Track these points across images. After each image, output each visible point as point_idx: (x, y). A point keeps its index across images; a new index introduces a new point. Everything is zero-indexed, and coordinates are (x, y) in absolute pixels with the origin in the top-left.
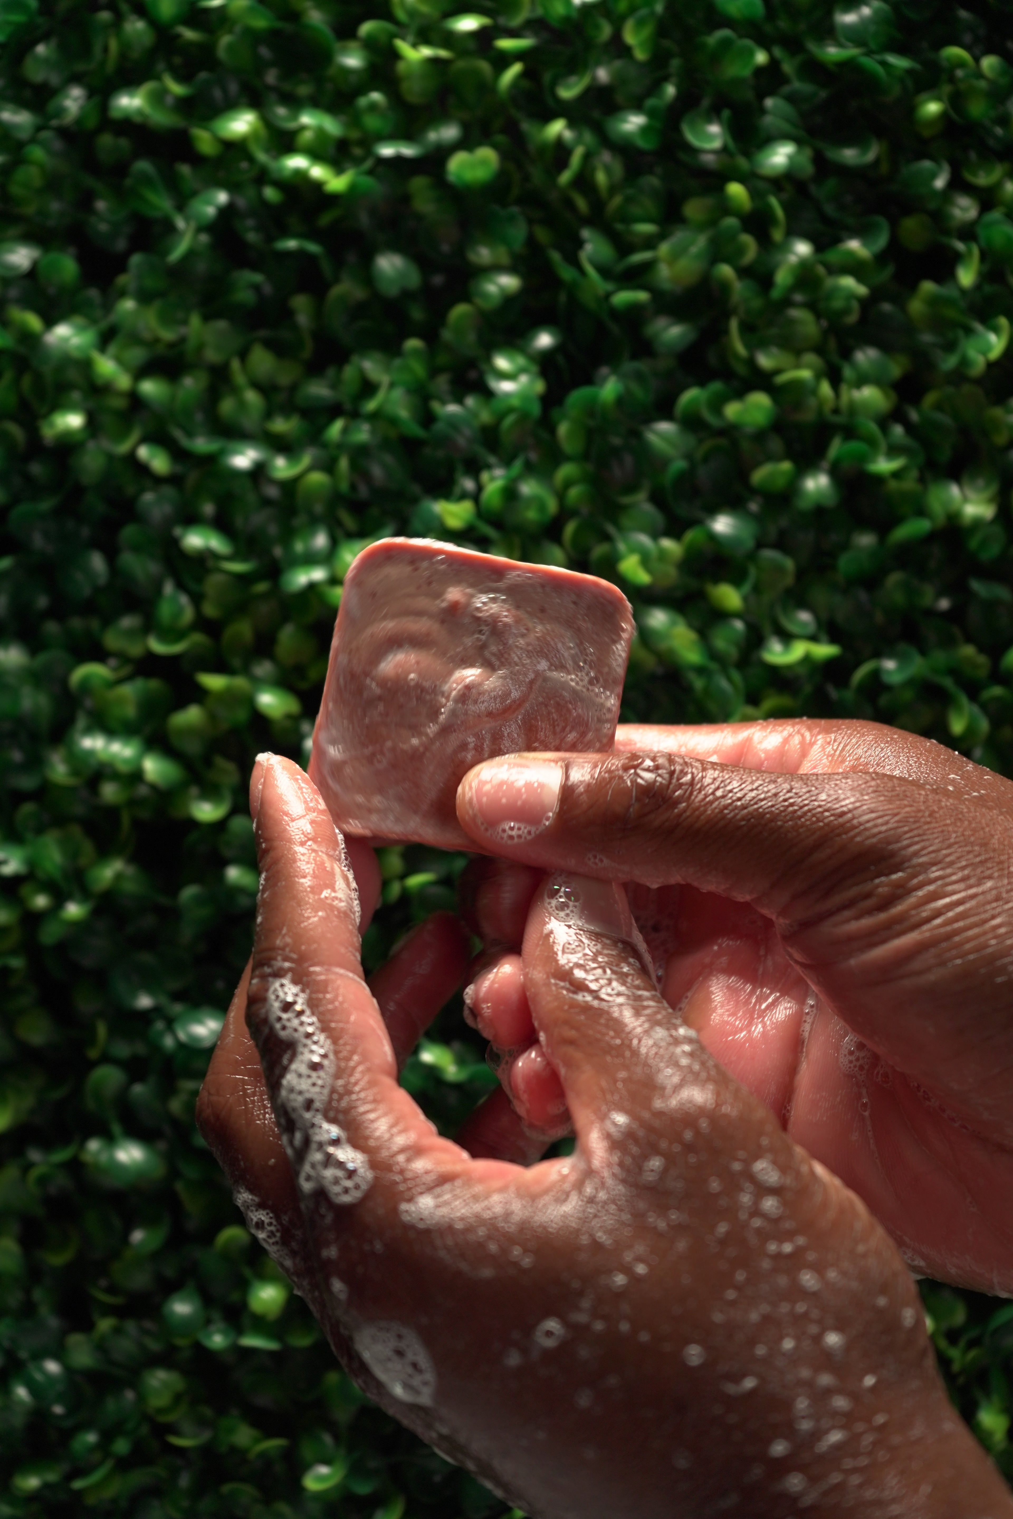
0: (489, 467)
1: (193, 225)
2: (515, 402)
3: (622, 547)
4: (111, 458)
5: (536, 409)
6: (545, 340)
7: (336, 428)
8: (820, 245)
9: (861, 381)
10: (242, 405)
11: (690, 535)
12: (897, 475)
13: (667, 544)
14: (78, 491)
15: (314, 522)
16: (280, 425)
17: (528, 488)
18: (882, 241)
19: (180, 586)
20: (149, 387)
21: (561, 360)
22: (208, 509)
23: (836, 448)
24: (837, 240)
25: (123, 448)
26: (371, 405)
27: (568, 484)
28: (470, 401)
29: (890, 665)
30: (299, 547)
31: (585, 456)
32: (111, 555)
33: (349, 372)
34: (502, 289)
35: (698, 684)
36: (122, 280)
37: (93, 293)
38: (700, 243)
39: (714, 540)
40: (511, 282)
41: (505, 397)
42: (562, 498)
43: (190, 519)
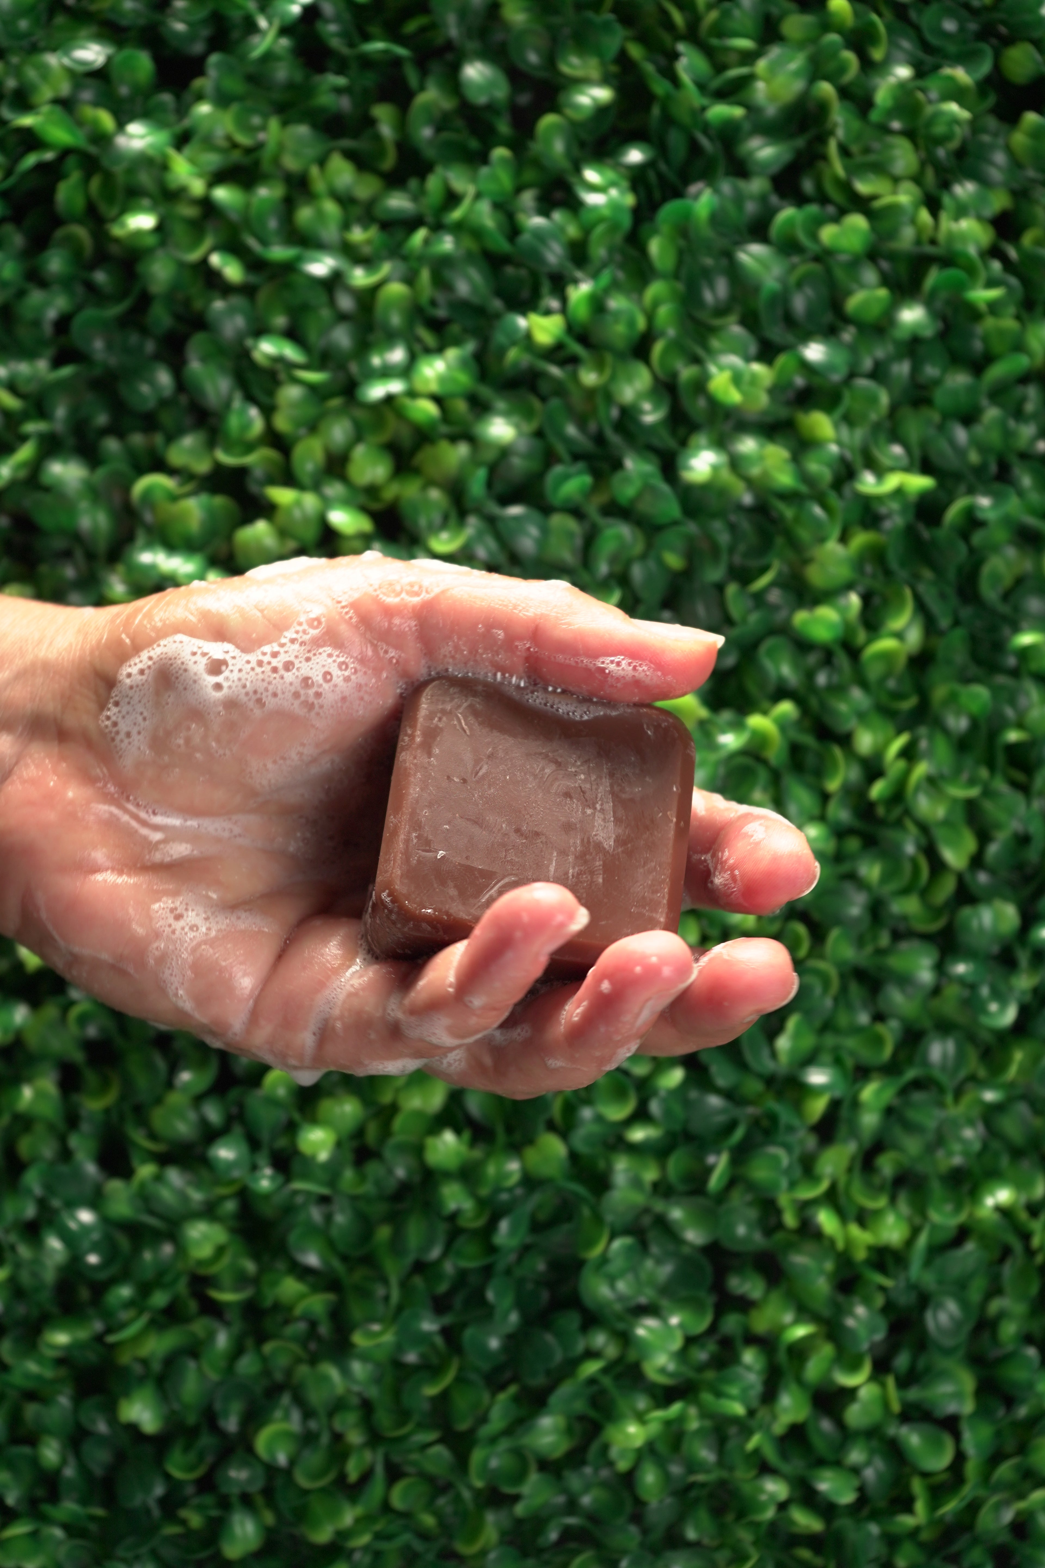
0: (576, 282)
1: (277, 23)
2: (606, 212)
3: (713, 369)
4: (182, 265)
5: (626, 222)
6: (635, 156)
7: (420, 236)
8: (921, 72)
9: (961, 211)
10: (321, 215)
11: (782, 360)
12: (994, 307)
13: (757, 368)
14: (145, 300)
15: (390, 338)
16: (357, 235)
17: (617, 303)
18: (985, 67)
19: (250, 398)
20: (222, 194)
21: (652, 176)
22: (280, 321)
23: (933, 277)
24: (937, 67)
25: (194, 256)
26: (457, 214)
27: (656, 304)
28: (558, 216)
29: (984, 502)
30: (376, 361)
31: (676, 275)
32: (178, 367)
33: (433, 183)
34: (594, 99)
35: (788, 512)
36: (198, 83)
37: (167, 98)
38: (797, 62)
39: (806, 366)
40: (603, 94)
41: (595, 208)
42: (650, 317)
43: (260, 331)
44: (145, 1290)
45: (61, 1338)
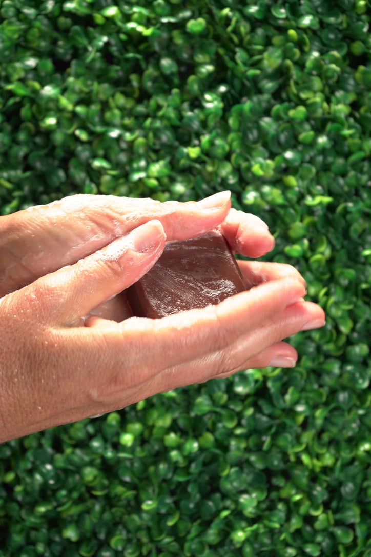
0: (203, 134)
1: (95, 49)
2: (213, 110)
3: (253, 163)
4: (66, 135)
5: (220, 113)
6: (223, 89)
7: (148, 122)
8: (322, 53)
9: (338, 102)
10: (113, 115)
11: (278, 159)
12: (351, 136)
13: (269, 162)
14: (54, 148)
15: (140, 157)
16: (127, 121)
17: (218, 142)
18: (345, 51)
19: (92, 180)
20: (79, 109)
21: (229, 96)
22: (101, 152)
23: (329, 126)
24: (328, 51)
25: (70, 131)
26: (161, 113)
27: (232, 141)
28: (197, 111)
29: (350, 205)
30: (135, 165)
31: (239, 130)
32: (66, 170)
33: (152, 102)
34: (208, 70)
35: (282, 212)
36: (68, 70)
37: (58, 76)
38: (278, 53)
39: (286, 160)
40: (210, 68)
41: (209, 109)
42: (230, 145)
43: (95, 156)
44: (70, 492)
45: (42, 509)
